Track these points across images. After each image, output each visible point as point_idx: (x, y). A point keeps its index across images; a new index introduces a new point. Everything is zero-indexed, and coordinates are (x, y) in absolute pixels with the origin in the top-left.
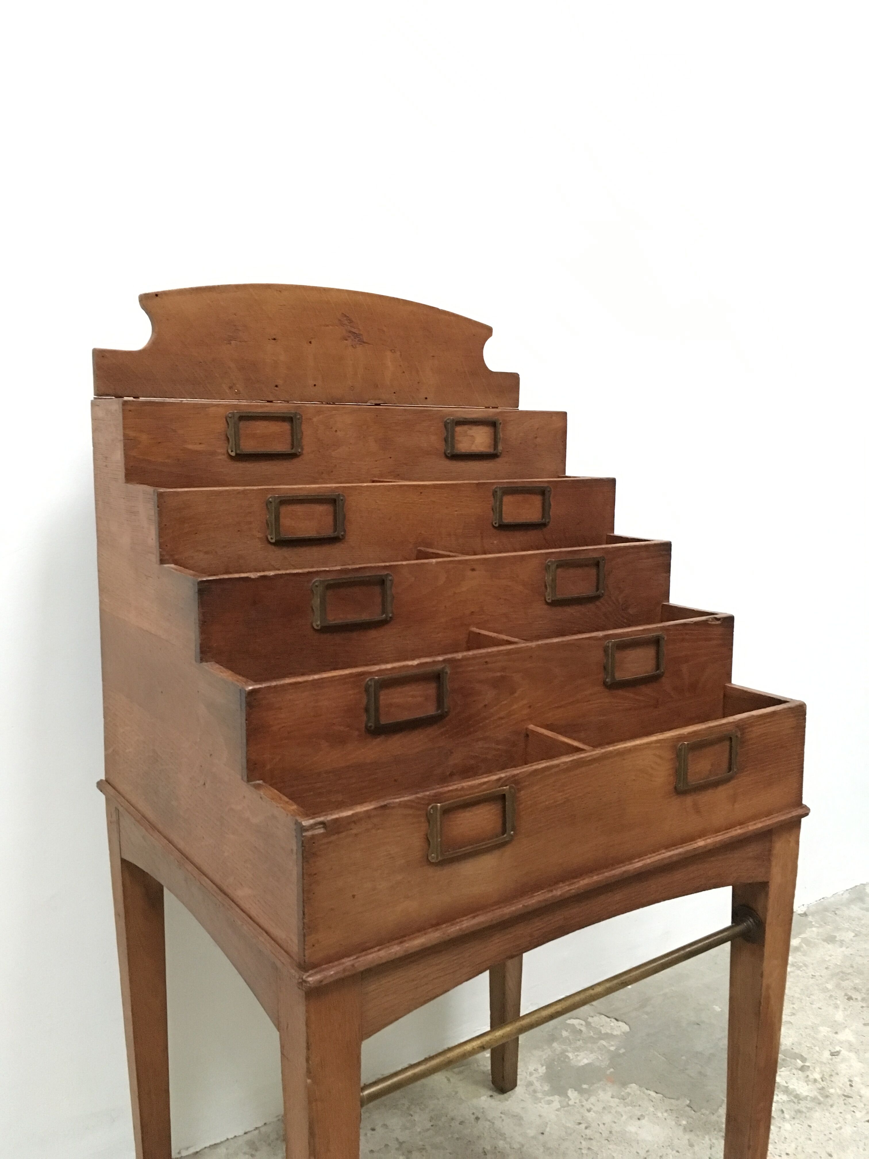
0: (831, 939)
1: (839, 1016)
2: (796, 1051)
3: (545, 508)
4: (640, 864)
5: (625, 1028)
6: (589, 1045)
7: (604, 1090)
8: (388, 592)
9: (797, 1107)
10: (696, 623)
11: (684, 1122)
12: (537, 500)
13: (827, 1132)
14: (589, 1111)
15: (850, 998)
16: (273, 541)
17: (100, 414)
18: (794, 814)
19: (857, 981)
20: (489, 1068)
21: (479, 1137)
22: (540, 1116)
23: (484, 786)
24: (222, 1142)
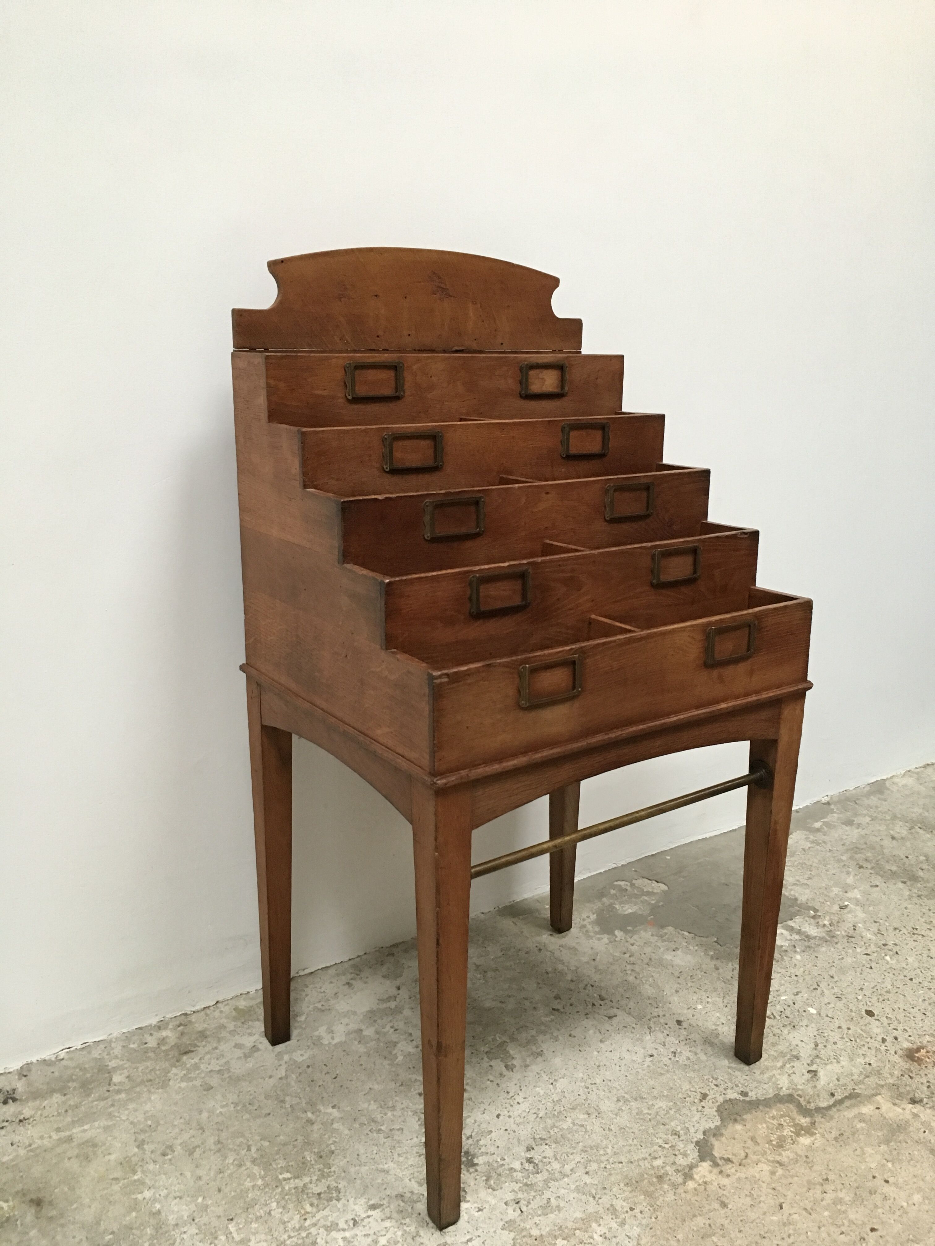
0: (849, 823)
1: (850, 880)
2: (810, 905)
3: (605, 441)
4: (675, 718)
5: (663, 887)
6: (633, 899)
7: (645, 931)
8: (482, 511)
9: (806, 944)
10: (727, 537)
11: (712, 953)
12: (598, 434)
13: (831, 961)
14: (632, 945)
15: (861, 867)
16: (388, 470)
17: (241, 364)
18: (800, 687)
19: (869, 854)
20: (549, 915)
21: (542, 962)
22: (592, 948)
23: (560, 654)
24: (331, 966)
